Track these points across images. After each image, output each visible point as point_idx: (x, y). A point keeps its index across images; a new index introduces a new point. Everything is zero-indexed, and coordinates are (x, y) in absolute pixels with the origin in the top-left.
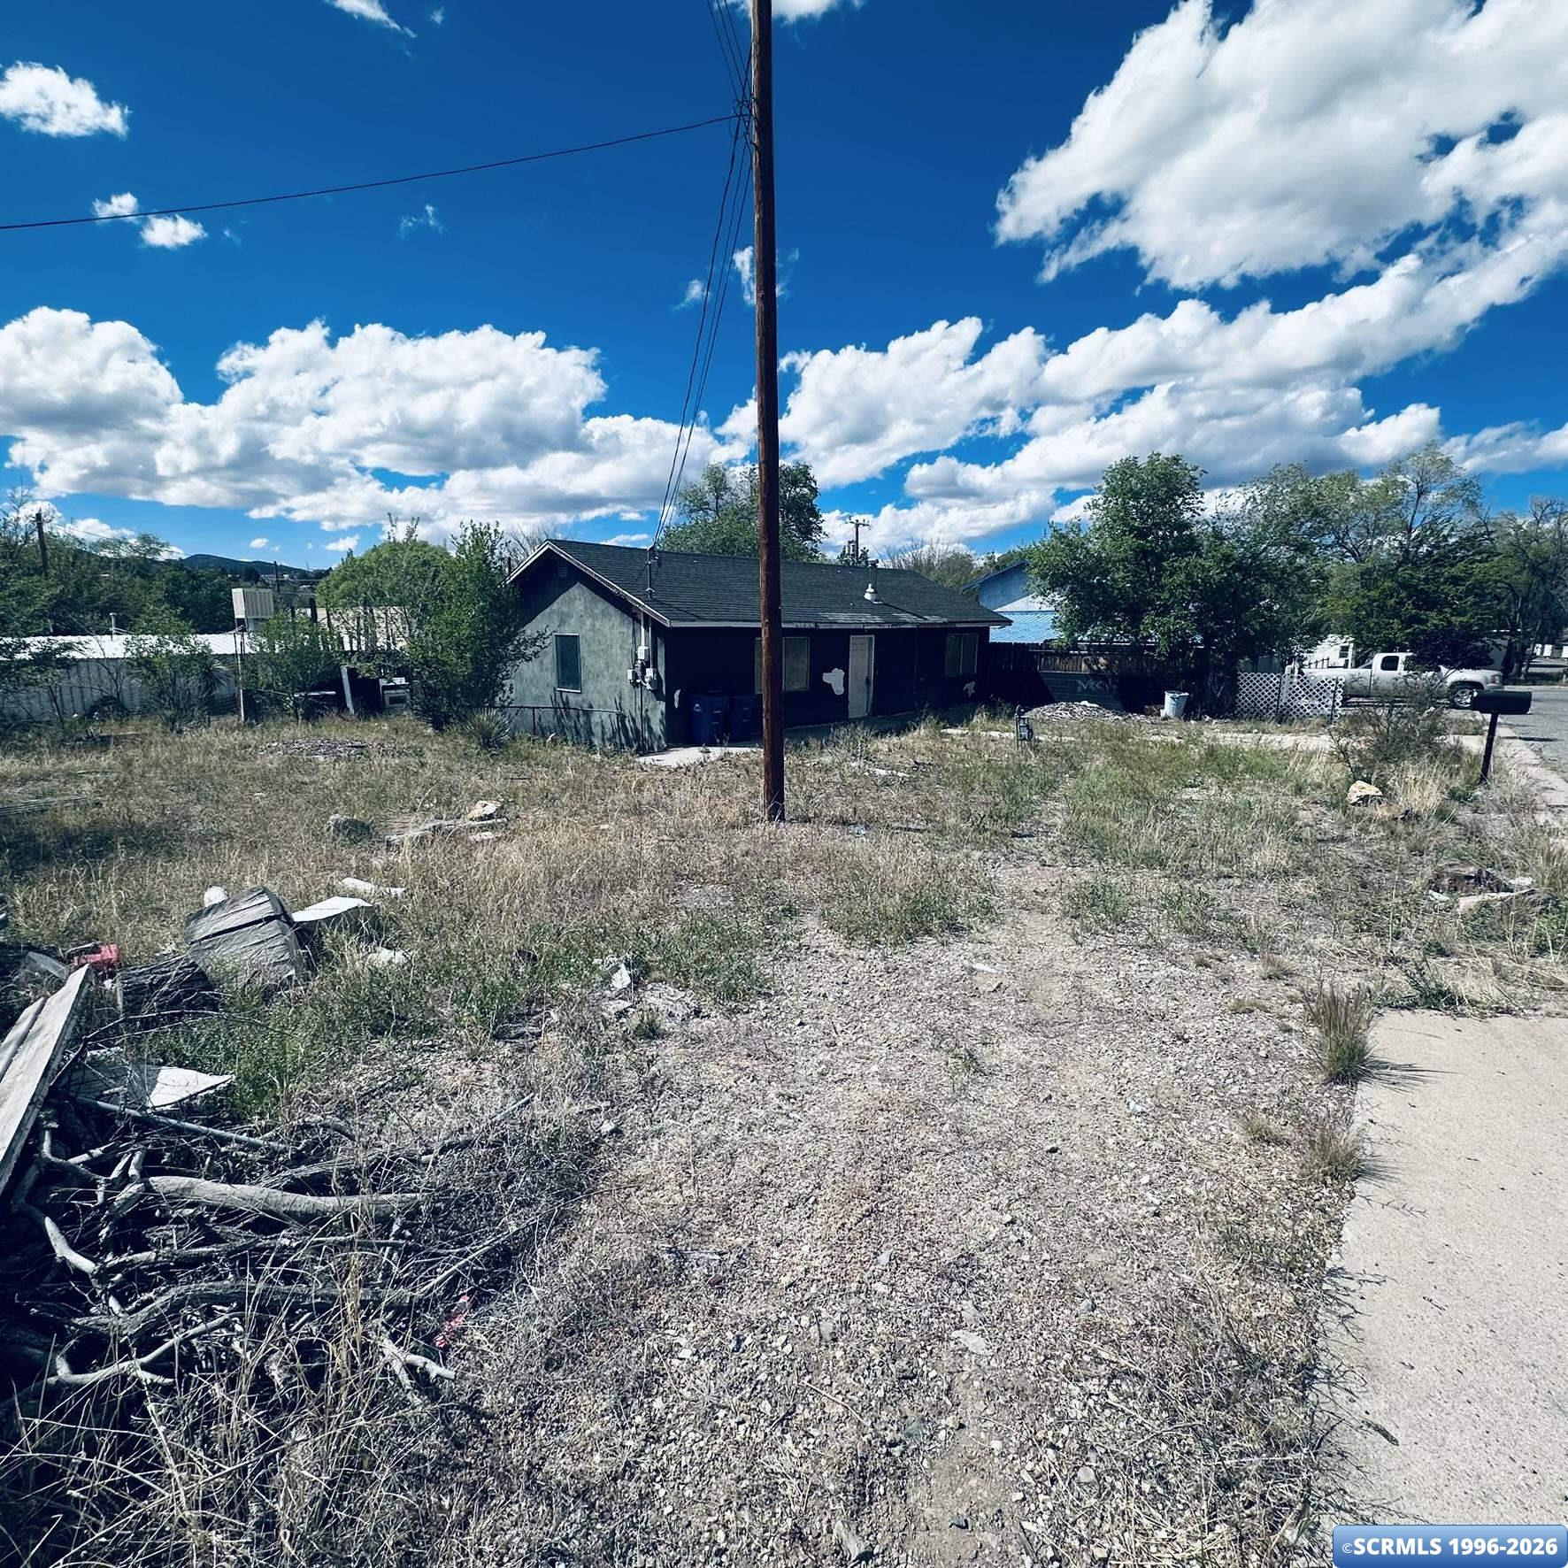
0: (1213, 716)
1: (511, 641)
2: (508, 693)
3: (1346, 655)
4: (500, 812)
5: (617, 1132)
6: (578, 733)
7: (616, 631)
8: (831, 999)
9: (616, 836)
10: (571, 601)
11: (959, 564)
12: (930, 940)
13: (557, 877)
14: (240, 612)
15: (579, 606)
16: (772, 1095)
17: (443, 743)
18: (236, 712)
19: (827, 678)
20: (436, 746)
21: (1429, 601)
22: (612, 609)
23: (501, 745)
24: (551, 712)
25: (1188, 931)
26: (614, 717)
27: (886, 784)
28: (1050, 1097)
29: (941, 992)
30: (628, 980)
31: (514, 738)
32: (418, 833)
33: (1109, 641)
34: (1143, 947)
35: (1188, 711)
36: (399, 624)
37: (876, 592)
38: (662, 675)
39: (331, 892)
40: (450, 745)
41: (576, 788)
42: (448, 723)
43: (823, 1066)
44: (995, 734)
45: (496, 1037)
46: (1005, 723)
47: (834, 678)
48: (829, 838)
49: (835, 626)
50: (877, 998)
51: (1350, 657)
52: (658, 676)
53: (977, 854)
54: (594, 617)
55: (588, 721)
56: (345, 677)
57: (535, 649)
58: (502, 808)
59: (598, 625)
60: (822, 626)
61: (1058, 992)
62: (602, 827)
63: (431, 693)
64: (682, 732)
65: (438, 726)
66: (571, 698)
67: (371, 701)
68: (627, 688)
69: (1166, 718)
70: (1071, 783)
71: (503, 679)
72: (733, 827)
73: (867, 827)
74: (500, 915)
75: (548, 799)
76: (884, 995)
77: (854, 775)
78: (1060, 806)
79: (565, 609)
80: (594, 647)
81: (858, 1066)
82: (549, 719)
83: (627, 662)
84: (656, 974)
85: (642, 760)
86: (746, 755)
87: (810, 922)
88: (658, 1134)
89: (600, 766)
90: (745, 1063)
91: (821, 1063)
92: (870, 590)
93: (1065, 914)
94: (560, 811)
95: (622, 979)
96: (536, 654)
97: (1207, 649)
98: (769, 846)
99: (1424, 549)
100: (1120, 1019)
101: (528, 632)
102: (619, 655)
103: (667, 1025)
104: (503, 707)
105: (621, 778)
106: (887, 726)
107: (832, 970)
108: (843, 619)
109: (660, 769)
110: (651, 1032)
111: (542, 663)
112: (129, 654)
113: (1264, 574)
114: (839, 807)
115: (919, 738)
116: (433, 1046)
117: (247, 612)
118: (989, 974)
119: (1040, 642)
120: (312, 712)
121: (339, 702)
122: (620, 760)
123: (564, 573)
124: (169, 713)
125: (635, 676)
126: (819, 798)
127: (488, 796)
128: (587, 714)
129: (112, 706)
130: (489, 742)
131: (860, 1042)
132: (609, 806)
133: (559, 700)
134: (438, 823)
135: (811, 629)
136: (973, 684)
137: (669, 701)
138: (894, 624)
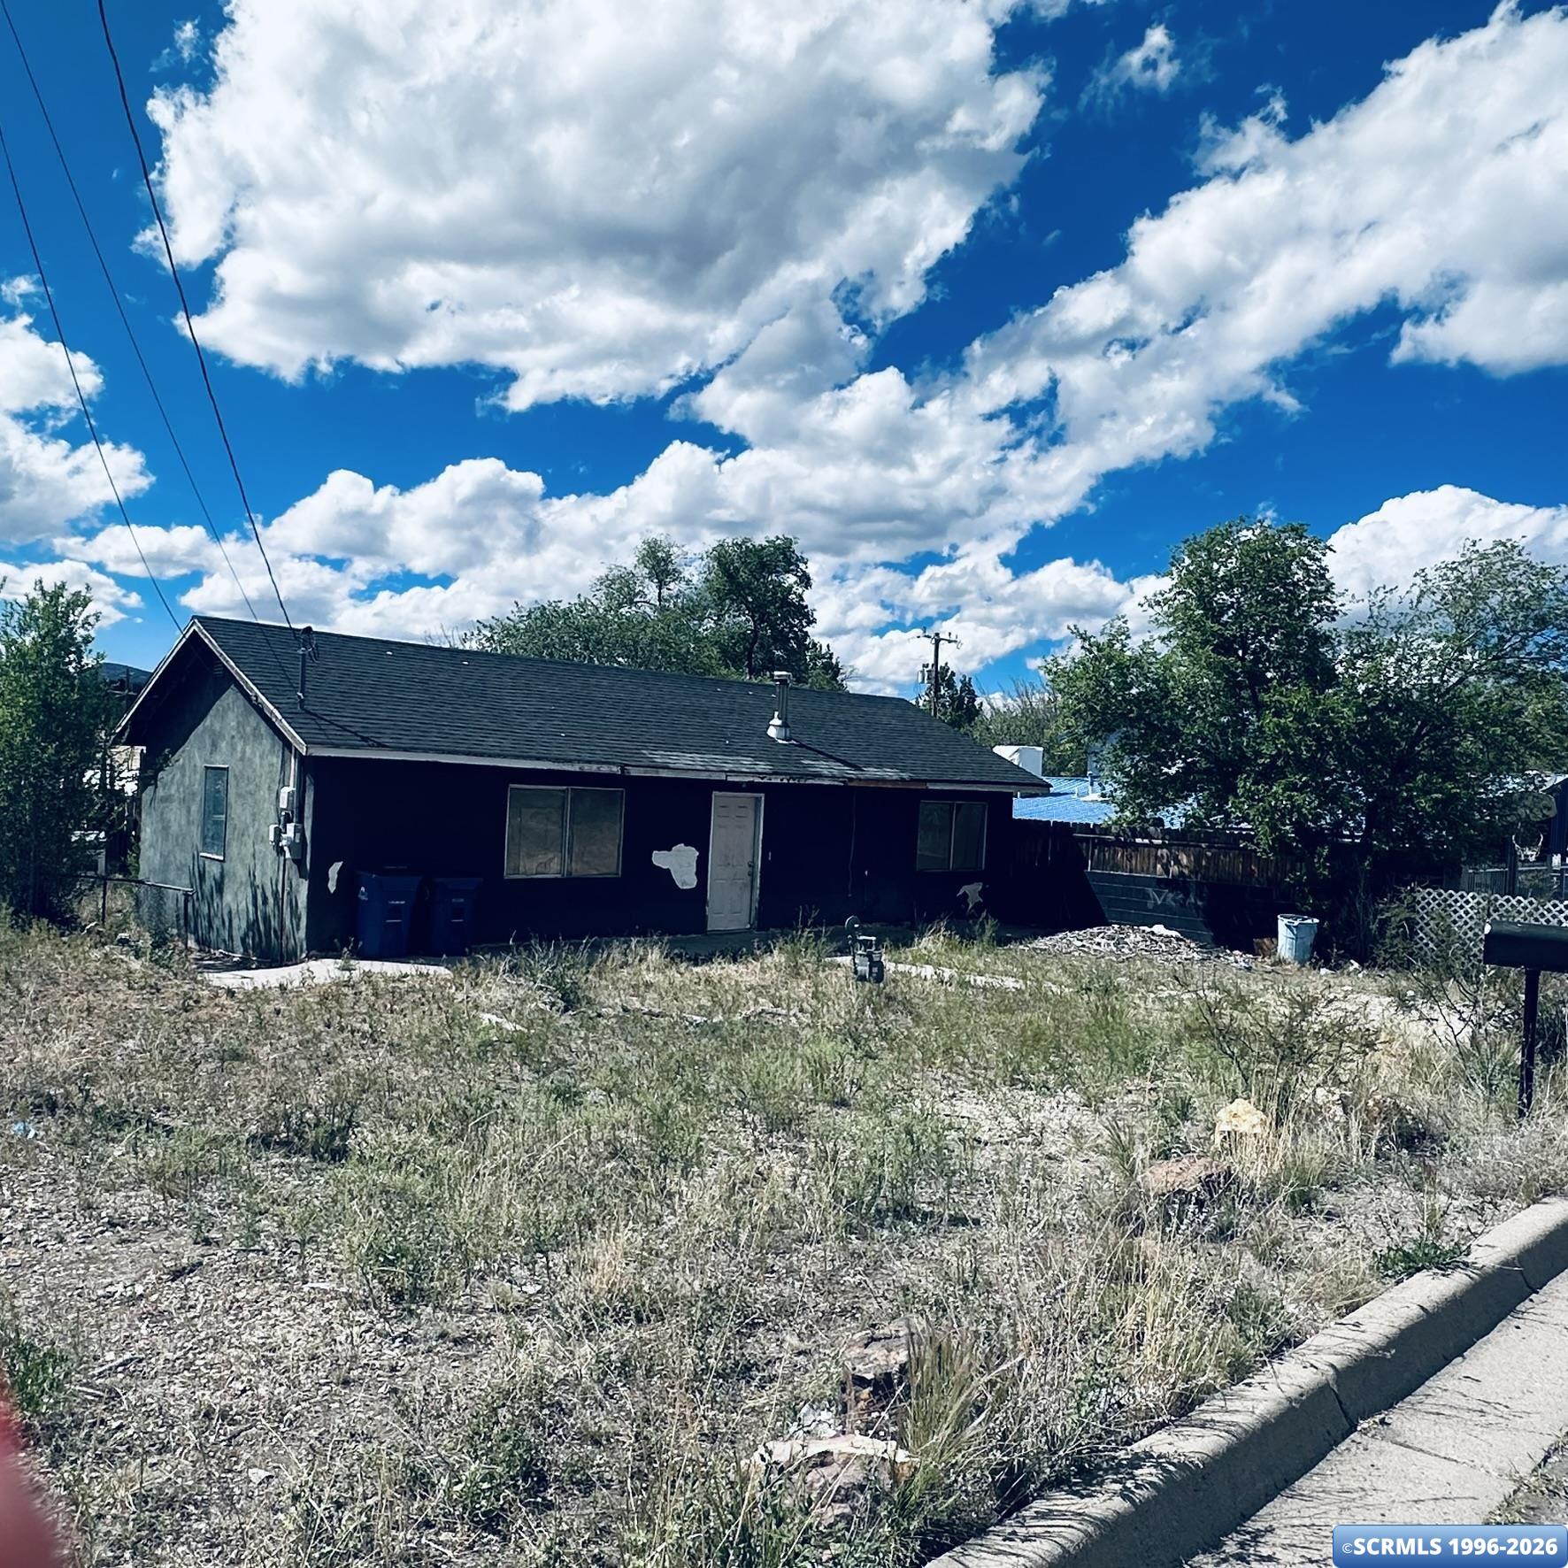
7: (264, 763)
10: (221, 715)
15: (229, 722)
19: (660, 859)
22: (259, 728)
26: (249, 902)
35: (1319, 951)
37: (785, 725)
38: (308, 835)
47: (678, 862)
49: (664, 774)
52: (303, 836)
54: (243, 738)
59: (248, 751)
60: (634, 772)
66: (212, 868)
68: (268, 855)
69: (1280, 962)
79: (216, 725)
80: (243, 787)
83: (271, 812)
92: (776, 721)
111: (189, 812)
119: (1093, 822)
125: (278, 835)
136: (979, 886)
137: (317, 880)
138: (791, 776)
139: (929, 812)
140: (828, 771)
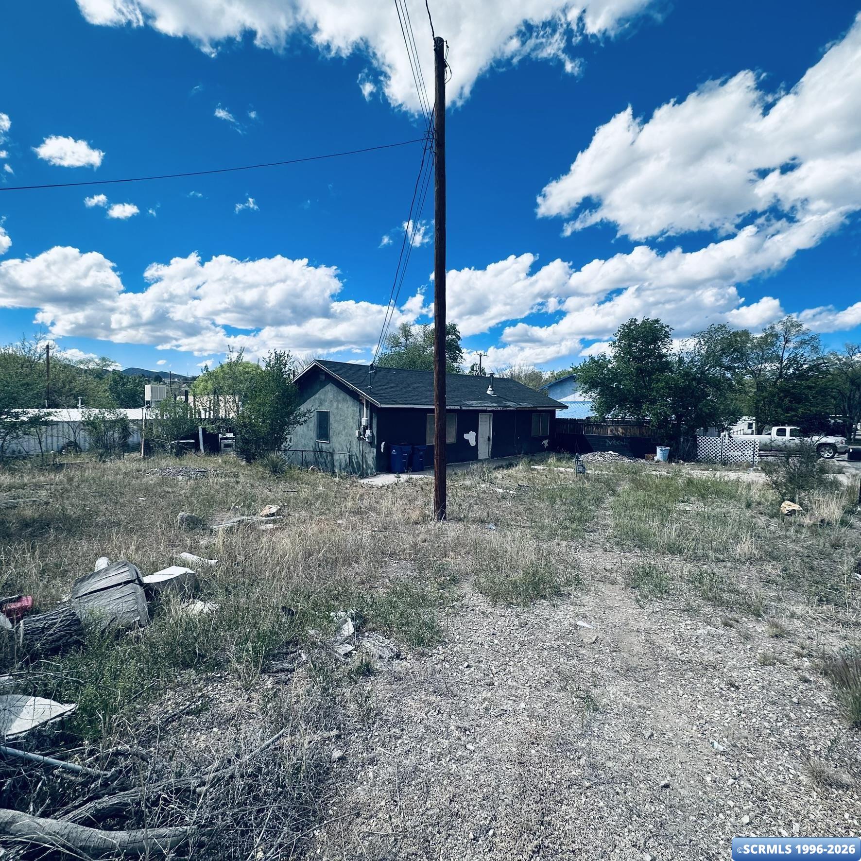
0: (685, 461)
1: (292, 414)
2: (289, 442)
3: (751, 428)
4: (278, 513)
5: (342, 759)
6: (326, 466)
7: (350, 410)
8: (486, 647)
9: (347, 528)
10: (326, 393)
11: (535, 377)
12: (546, 603)
13: (310, 555)
14: (148, 397)
15: (330, 396)
16: (453, 728)
17: (250, 470)
18: (140, 451)
19: (466, 436)
20: (246, 472)
21: (798, 399)
22: (348, 397)
23: (283, 472)
24: (312, 453)
25: (709, 599)
26: (347, 457)
27: (504, 498)
28: (652, 735)
29: (559, 643)
30: (352, 630)
31: (290, 468)
32: (229, 525)
33: (623, 418)
34: (684, 611)
35: (671, 458)
36: (231, 404)
37: (493, 390)
38: (375, 434)
39: (171, 562)
40: (255, 472)
41: (324, 498)
42: (254, 459)
43: (487, 703)
44: (562, 469)
45: (263, 671)
46: (567, 463)
47: (470, 437)
48: (474, 532)
49: (471, 408)
50: (517, 647)
51: (754, 429)
52: (373, 434)
53: (564, 543)
54: (338, 401)
55: (333, 459)
56: (200, 432)
57: (305, 418)
58: (280, 509)
59: (340, 406)
60: (464, 408)
61: (637, 644)
62: (338, 522)
63: (246, 442)
64: (385, 465)
65: (248, 461)
66: (324, 445)
67: (213, 446)
68: (355, 441)
69: (658, 461)
70: (612, 499)
71: (287, 435)
72: (416, 523)
73: (495, 525)
74: (273, 580)
75: (308, 504)
76: (522, 644)
77: (484, 492)
78: (608, 513)
79: (322, 397)
80: (338, 418)
81: (511, 702)
82: (310, 457)
83: (355, 426)
84: (370, 625)
85: (362, 481)
86: (421, 479)
87: (467, 588)
88: (372, 761)
89: (339, 484)
90: (432, 698)
91: (485, 699)
92: (490, 389)
93: (627, 585)
94: (314, 512)
95: (349, 628)
96: (305, 421)
97: (679, 423)
98: (438, 536)
99: (791, 371)
100: (685, 667)
101: (302, 409)
102: (351, 422)
103: (378, 665)
104: (285, 450)
105: (351, 492)
106: (500, 464)
107: (485, 624)
108: (475, 404)
109: (372, 487)
110: (367, 671)
111: (308, 426)
112: (83, 419)
113: (708, 383)
114: (478, 512)
115: (519, 471)
116: (220, 677)
117: (152, 397)
118: (589, 630)
119: (584, 418)
120: (180, 452)
121: (196, 446)
122: (349, 482)
123: (323, 378)
124: (101, 451)
125: (360, 434)
126: (465, 505)
127: (273, 502)
128: (332, 454)
129: (73, 446)
130: (276, 470)
131: (509, 682)
132: (343, 509)
133: (317, 447)
134: (243, 518)
135: (458, 410)
136: (547, 441)
137: (378, 448)
138: (503, 407)
139: (534, 417)
140: (512, 405)
